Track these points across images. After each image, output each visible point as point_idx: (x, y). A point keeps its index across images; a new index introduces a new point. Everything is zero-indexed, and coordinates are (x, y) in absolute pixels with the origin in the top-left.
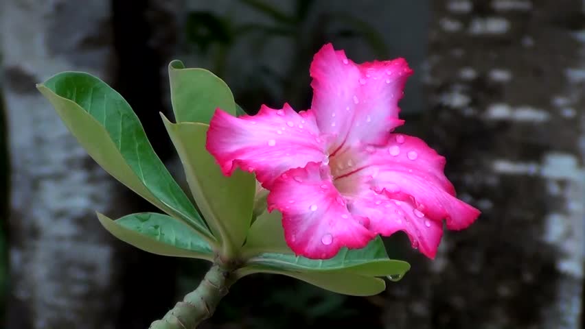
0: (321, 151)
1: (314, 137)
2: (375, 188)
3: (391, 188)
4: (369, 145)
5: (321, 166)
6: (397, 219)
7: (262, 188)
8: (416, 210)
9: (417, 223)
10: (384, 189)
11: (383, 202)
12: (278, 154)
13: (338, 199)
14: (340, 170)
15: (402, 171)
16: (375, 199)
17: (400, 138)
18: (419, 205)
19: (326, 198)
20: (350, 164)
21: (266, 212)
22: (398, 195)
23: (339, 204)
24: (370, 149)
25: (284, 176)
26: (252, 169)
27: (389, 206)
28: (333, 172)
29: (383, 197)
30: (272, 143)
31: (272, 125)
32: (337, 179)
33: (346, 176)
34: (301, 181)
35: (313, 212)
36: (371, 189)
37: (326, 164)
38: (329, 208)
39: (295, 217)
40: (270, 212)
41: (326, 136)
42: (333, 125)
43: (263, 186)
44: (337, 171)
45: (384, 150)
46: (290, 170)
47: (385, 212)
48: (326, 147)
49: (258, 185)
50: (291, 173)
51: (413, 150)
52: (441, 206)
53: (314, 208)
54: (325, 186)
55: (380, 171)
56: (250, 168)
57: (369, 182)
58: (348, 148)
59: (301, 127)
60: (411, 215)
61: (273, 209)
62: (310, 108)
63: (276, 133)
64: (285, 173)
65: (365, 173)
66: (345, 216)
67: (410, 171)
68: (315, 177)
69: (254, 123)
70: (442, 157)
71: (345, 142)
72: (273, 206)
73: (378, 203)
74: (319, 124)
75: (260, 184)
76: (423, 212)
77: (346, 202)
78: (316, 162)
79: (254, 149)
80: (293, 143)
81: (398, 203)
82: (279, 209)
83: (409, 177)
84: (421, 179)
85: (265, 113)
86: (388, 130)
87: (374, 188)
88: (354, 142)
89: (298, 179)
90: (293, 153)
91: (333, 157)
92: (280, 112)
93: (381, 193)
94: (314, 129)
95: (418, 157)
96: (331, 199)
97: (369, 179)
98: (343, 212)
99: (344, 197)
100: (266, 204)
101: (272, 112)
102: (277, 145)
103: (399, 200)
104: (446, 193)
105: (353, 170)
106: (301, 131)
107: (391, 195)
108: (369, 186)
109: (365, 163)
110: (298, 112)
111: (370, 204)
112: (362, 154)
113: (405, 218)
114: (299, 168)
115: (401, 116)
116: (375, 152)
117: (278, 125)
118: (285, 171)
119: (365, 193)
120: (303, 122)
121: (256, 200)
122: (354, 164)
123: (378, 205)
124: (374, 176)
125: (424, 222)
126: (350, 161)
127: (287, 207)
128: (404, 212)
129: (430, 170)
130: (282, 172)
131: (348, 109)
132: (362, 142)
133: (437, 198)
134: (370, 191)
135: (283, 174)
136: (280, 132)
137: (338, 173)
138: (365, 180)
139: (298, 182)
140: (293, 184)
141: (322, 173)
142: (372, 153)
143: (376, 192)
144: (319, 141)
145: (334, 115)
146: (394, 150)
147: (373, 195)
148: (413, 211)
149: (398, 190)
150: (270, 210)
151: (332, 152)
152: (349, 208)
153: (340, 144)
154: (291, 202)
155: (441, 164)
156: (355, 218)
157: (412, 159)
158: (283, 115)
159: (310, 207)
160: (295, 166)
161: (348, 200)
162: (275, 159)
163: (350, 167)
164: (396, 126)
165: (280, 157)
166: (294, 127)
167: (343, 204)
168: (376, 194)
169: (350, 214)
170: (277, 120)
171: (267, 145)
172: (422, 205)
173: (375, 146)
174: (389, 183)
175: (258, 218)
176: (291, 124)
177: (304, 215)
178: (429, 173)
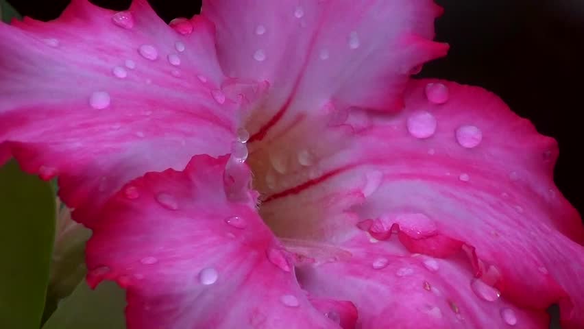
0: (228, 127)
1: (209, 89)
2: (371, 222)
3: (413, 223)
4: (355, 109)
5: (228, 166)
6: (430, 308)
7: (74, 224)
8: (479, 282)
9: (482, 317)
10: (395, 226)
11: (392, 260)
12: (117, 129)
13: (274, 253)
14: (278, 176)
15: (442, 180)
16: (372, 255)
17: (438, 91)
18: (487, 268)
19: (242, 252)
20: (303, 161)
21: (83, 286)
22: (431, 241)
23: (276, 267)
24: (357, 120)
25: (131, 191)
26: (49, 170)
27: (407, 270)
28: (259, 184)
29: (392, 248)
30: (101, 101)
31: (101, 50)
32: (269, 200)
33: (295, 191)
34: (175, 206)
35: (207, 288)
36: (359, 226)
37: (240, 160)
38: (248, 278)
39: (158, 301)
40: (93, 287)
41: (239, 87)
42: (260, 57)
43: (74, 216)
44: (270, 179)
45: (395, 123)
46: (148, 175)
47: (398, 290)
48: (239, 116)
49: (63, 214)
50: (150, 183)
51: (472, 124)
52: (544, 270)
53: (210, 280)
54: (237, 220)
55: (385, 178)
56: (43, 168)
57: (353, 210)
58: (300, 118)
59: (176, 61)
60: (465, 294)
61: (101, 279)
62: (198, 12)
63: (111, 74)
64: (133, 183)
65: (345, 183)
66: (290, 300)
67: (464, 177)
68: (213, 197)
69: (53, 42)
70: (547, 140)
71: (289, 101)
72: (101, 272)
73: (378, 264)
74: (221, 54)
75: (67, 211)
76: (497, 285)
77: (294, 260)
78: (214, 154)
79: (52, 112)
80: (154, 103)
81: (432, 263)
82: (117, 280)
83: (461, 193)
84: (492, 199)
85: (82, 17)
86: (405, 70)
87: (367, 225)
88: (315, 104)
89: (167, 200)
90: (154, 130)
91: (257, 142)
92: (122, 17)
93: (385, 237)
94: (210, 69)
95: (485, 140)
96: (253, 254)
97: (354, 200)
98: (286, 289)
99: (290, 248)
100: (83, 267)
101: (102, 16)
102: (112, 107)
103: (435, 255)
104: (560, 236)
105: (313, 175)
106: (177, 72)
107: (412, 243)
108: (354, 219)
109: (342, 158)
110: (167, 20)
111: (357, 267)
112: (335, 135)
113: (450, 304)
114: (170, 172)
115: (440, 35)
116: (371, 127)
117: (117, 52)
118: (133, 176)
119: (346, 236)
120: (181, 48)
121: (57, 258)
122: (315, 160)
123: (379, 269)
124: (369, 191)
125: (502, 316)
126: (306, 153)
127: (140, 276)
128: (447, 287)
129: (514, 175)
130: (126, 180)
131: (298, 15)
132: (334, 101)
133: (534, 250)
134: (355, 232)
135: (126, 186)
136: (121, 73)
137: (273, 186)
138: (345, 203)
139: (166, 207)
140: (153, 213)
141: (231, 184)
142: (361, 132)
143: (374, 234)
144: (221, 99)
145: (261, 32)
146: (422, 124)
147: (363, 243)
148: (472, 283)
149: (431, 229)
150: (93, 282)
151: (256, 130)
152: (303, 277)
153: (276, 108)
154: (150, 260)
155: (544, 156)
156: (317, 306)
157: (467, 144)
158: (130, 26)
159: (199, 277)
160: (160, 167)
161: (300, 257)
162: (106, 146)
163: (304, 167)
164: (427, 59)
165: (121, 138)
166: (157, 60)
167: (287, 268)
168: (373, 240)
169: (304, 292)
170: (113, 38)
171: (85, 105)
172: (493, 269)
173: (372, 112)
174: (407, 209)
175: (61, 304)
176: (150, 51)
177: (181, 296)
178: (513, 184)
